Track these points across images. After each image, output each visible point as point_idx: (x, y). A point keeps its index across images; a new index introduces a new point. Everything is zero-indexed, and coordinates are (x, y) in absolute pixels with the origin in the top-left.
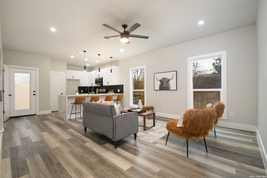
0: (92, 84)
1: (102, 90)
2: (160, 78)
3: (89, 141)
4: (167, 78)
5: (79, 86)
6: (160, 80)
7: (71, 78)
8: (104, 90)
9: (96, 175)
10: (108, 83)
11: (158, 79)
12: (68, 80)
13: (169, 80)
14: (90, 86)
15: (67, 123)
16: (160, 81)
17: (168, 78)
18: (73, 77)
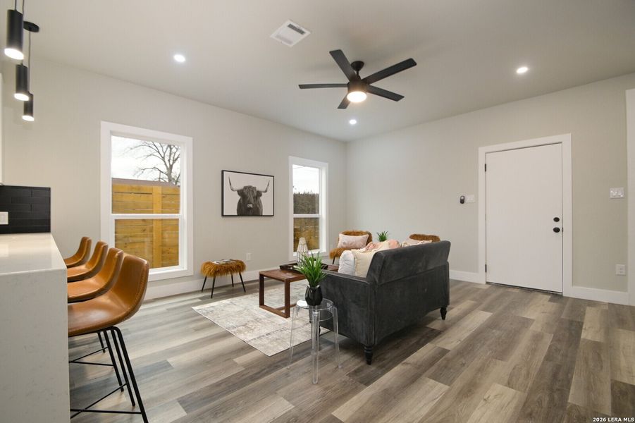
2: (241, 187)
4: (255, 188)
6: (238, 191)
11: (234, 188)
13: (259, 194)
16: (239, 194)
17: (259, 188)
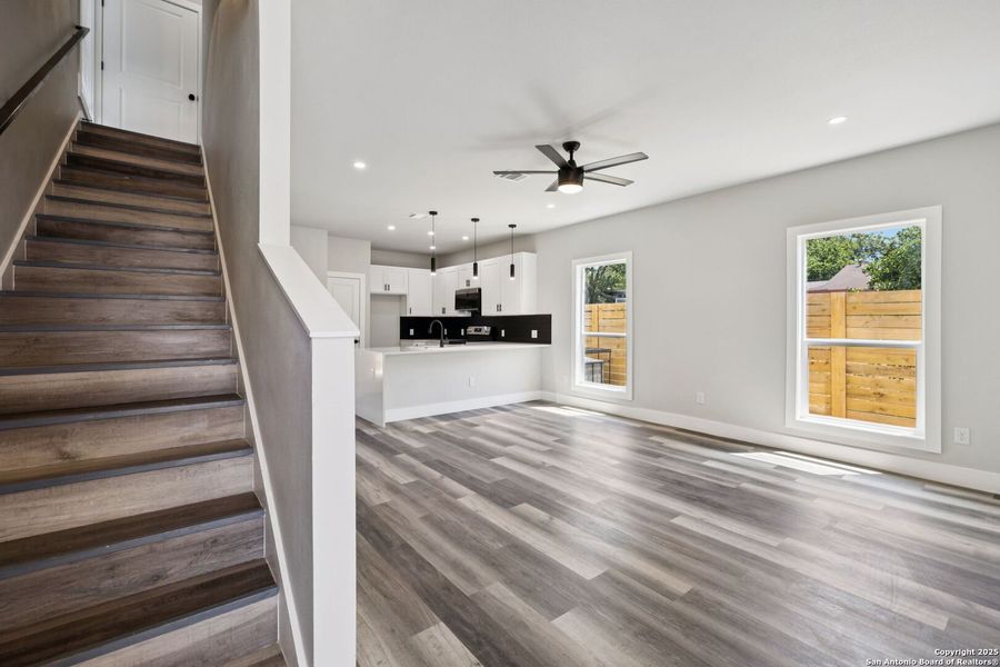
0: (444, 309)
1: (476, 330)
3: (466, 495)
5: (404, 315)
7: (381, 290)
8: (486, 330)
9: (512, 582)
10: (499, 308)
12: (374, 297)
14: (439, 314)
15: (384, 434)
18: (387, 287)
